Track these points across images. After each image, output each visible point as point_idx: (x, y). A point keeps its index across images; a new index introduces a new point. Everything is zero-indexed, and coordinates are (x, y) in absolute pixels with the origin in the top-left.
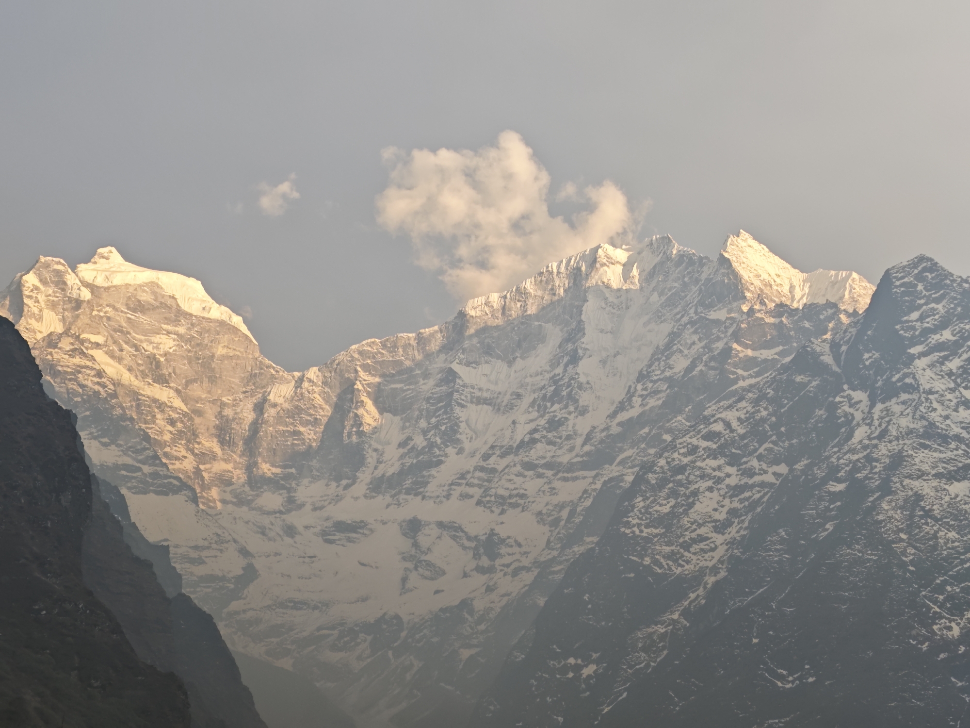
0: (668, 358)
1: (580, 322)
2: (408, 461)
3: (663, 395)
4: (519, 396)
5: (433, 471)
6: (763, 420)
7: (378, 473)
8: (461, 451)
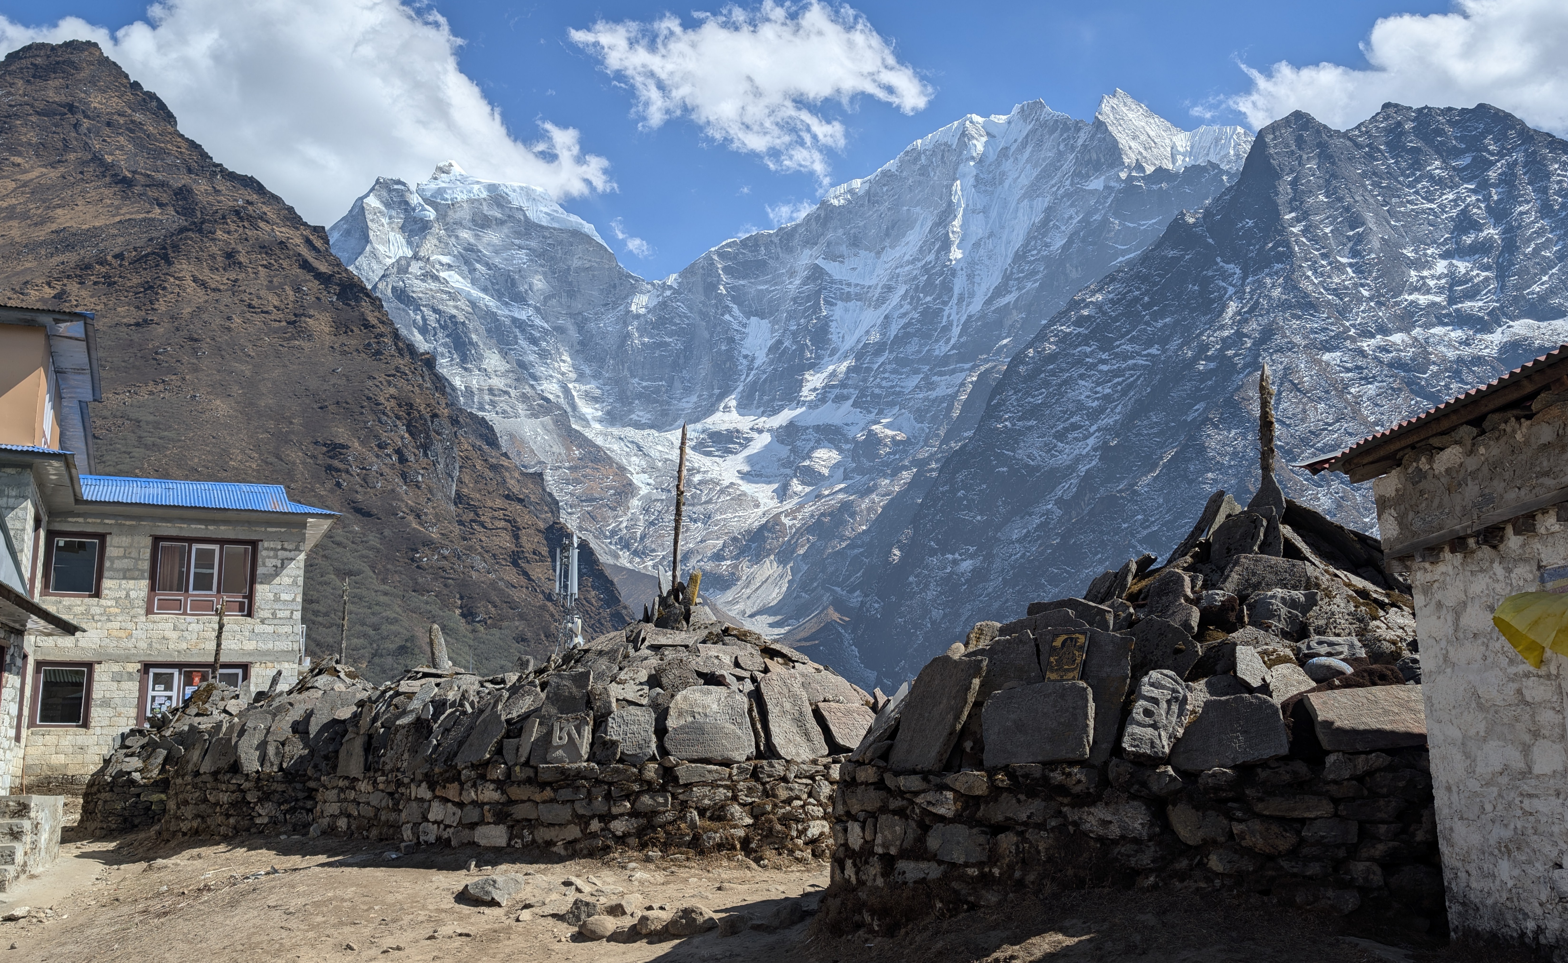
0: (1044, 235)
1: (950, 203)
2: (780, 366)
3: (1040, 276)
5: (806, 375)
6: (1137, 300)
7: (751, 380)
8: (833, 352)
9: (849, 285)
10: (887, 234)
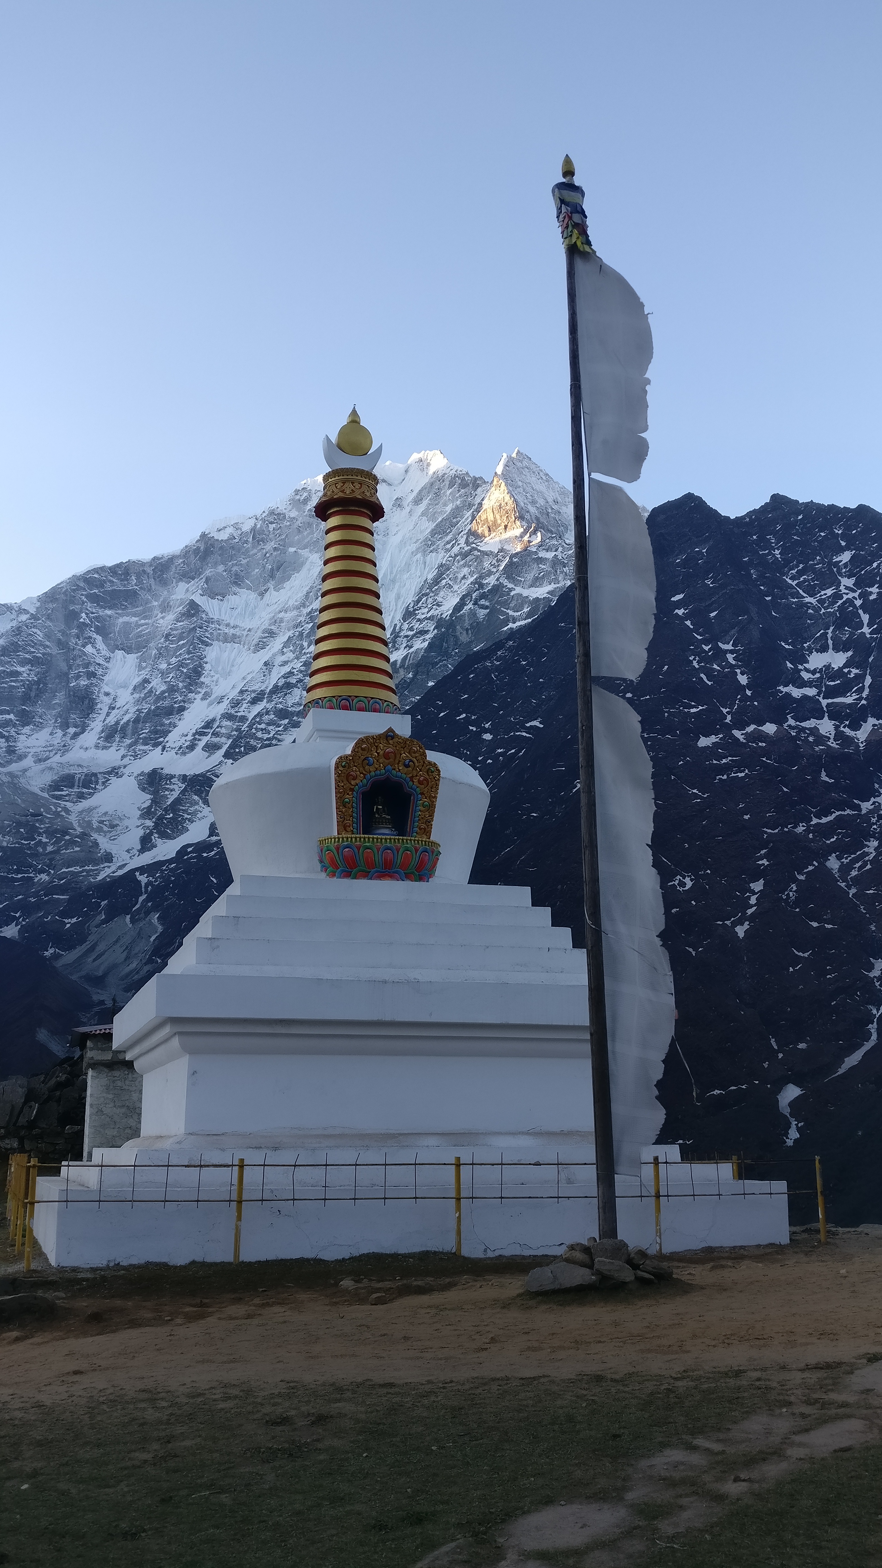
0: (436, 594)
2: (146, 707)
3: (429, 636)
4: (271, 634)
5: (174, 719)
7: (111, 720)
8: (206, 696)
9: (228, 625)
10: (272, 576)
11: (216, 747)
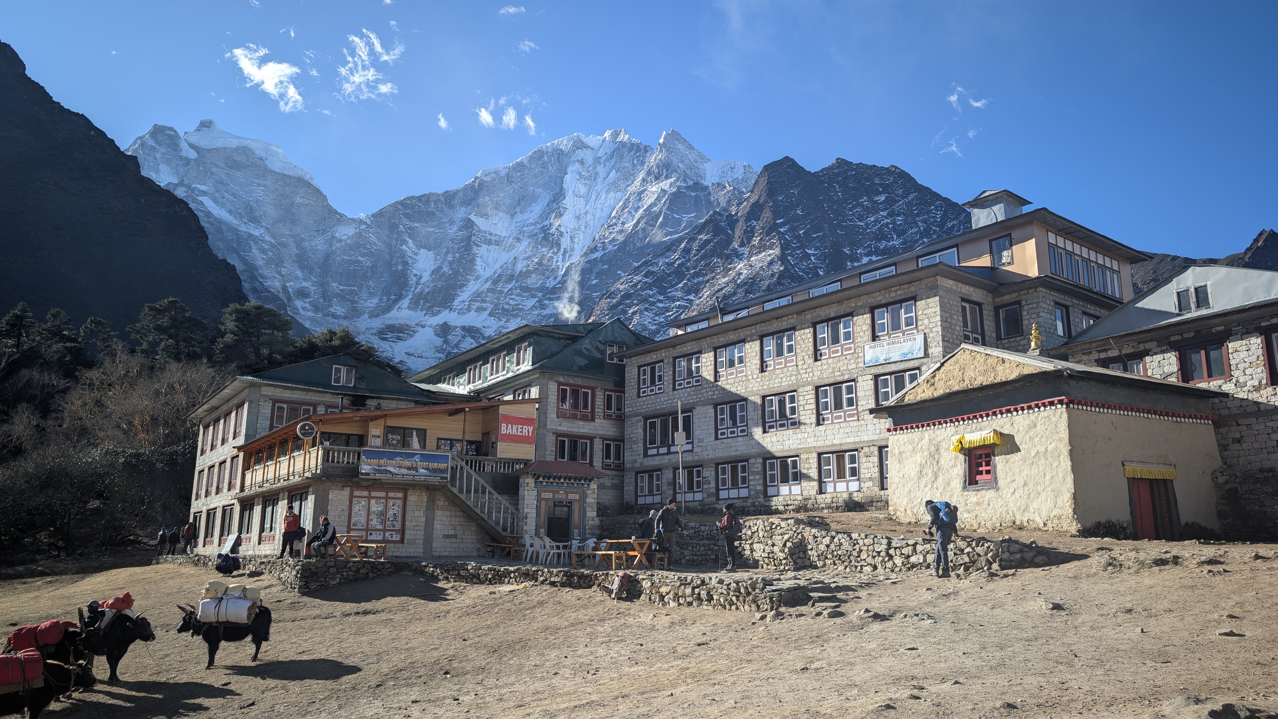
1: (562, 188)
2: (439, 284)
4: (518, 240)
5: (457, 291)
7: (418, 291)
8: (477, 278)
9: (491, 234)
10: (519, 204)
11: (484, 309)
